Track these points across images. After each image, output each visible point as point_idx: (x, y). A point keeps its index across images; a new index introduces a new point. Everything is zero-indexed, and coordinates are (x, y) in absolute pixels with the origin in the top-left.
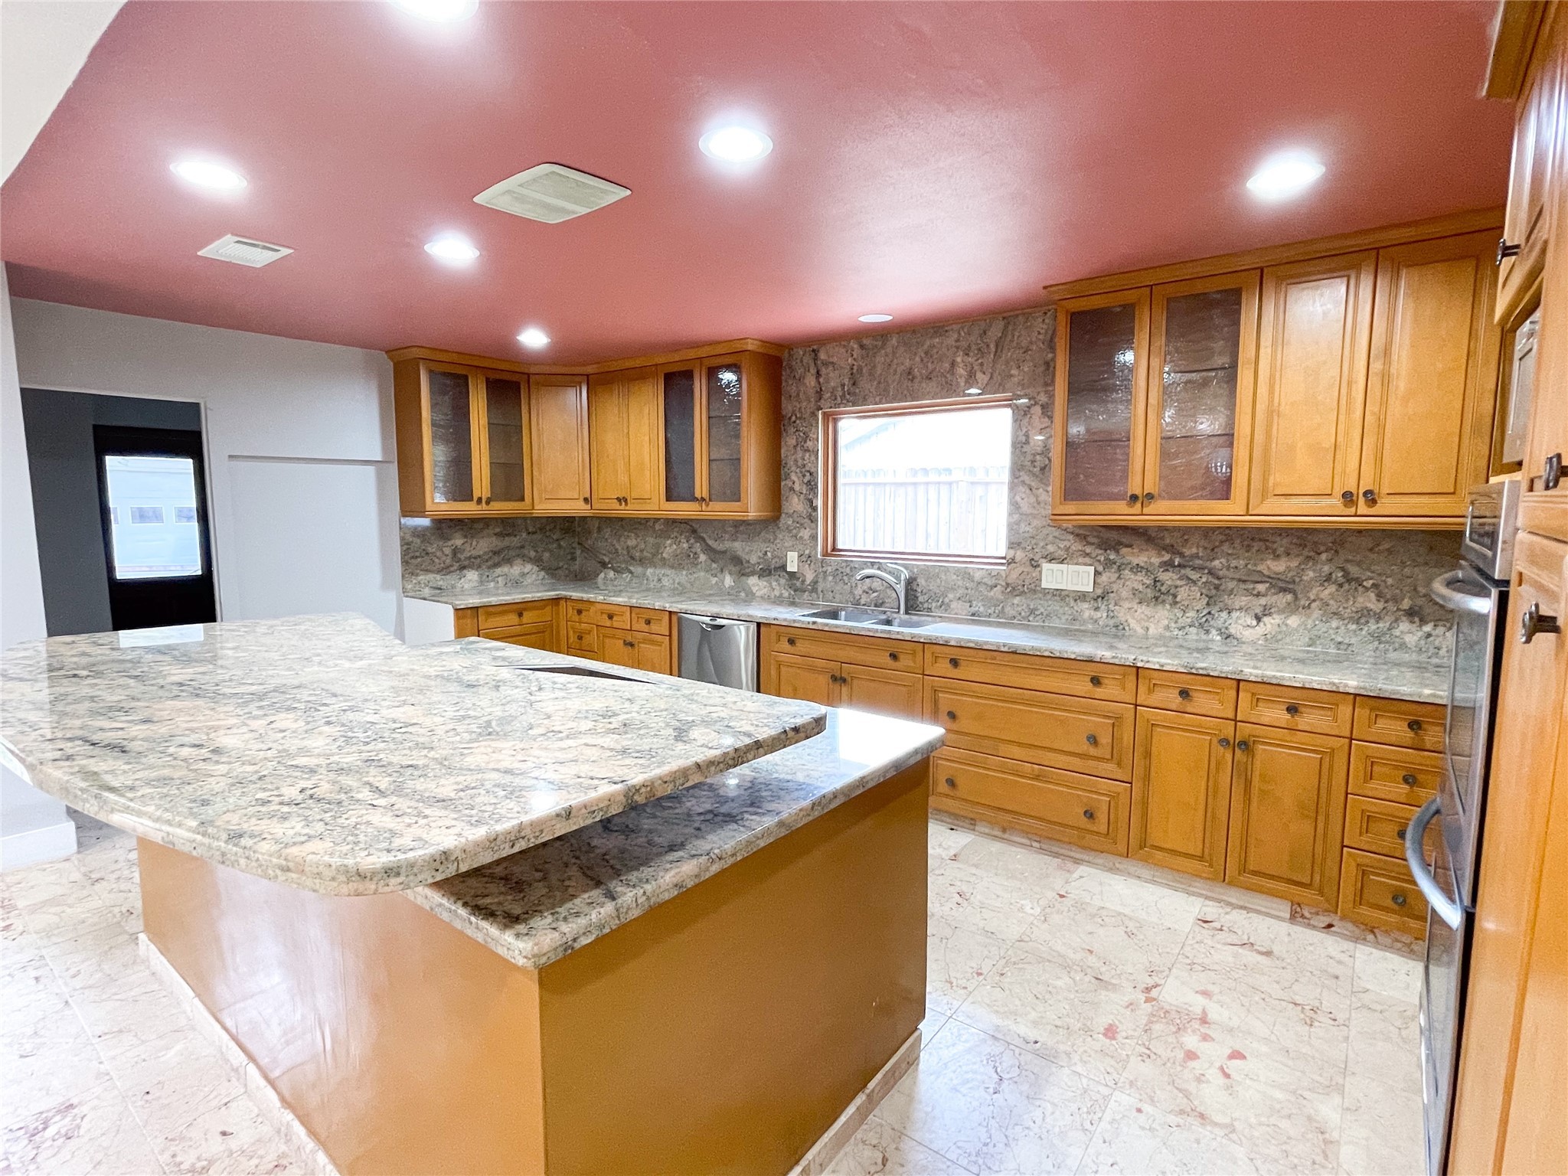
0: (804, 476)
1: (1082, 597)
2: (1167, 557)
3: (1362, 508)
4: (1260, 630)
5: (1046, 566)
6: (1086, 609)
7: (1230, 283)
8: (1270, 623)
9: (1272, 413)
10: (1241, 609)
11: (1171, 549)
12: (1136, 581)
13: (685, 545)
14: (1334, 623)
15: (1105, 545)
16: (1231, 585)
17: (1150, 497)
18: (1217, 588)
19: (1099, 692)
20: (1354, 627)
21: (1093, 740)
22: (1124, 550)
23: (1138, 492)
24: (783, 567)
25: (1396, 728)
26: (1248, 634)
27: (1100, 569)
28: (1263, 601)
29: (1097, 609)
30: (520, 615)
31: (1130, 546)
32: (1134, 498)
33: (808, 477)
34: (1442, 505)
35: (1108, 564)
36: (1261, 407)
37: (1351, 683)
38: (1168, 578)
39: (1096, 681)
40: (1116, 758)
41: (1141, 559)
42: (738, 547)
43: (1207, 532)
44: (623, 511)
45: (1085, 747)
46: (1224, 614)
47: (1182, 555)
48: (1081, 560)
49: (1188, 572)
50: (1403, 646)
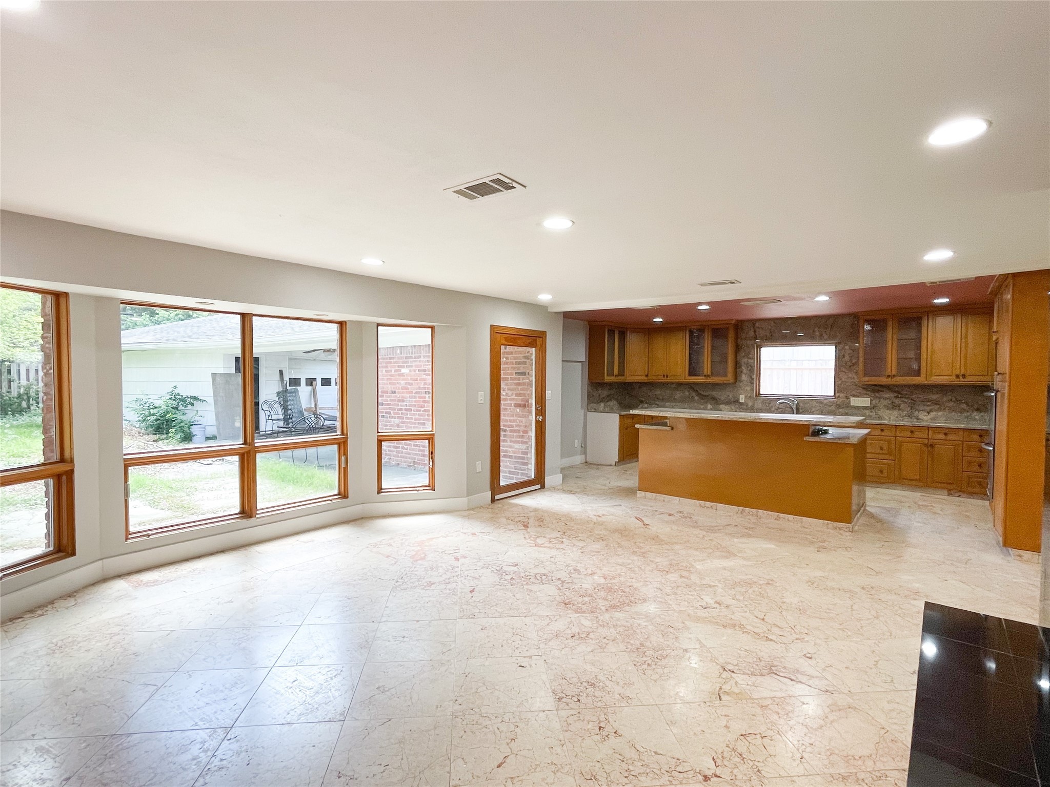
0: (748, 367)
1: (865, 408)
2: (896, 395)
3: (961, 379)
4: (929, 417)
5: (852, 399)
6: (867, 412)
7: (919, 315)
8: (933, 414)
9: (933, 352)
10: (922, 410)
11: (898, 392)
12: (885, 402)
13: (687, 393)
14: (954, 413)
15: (873, 391)
16: (919, 403)
17: (894, 376)
18: (914, 404)
19: (883, 434)
20: (960, 414)
21: (882, 449)
22: (881, 393)
23: (890, 374)
24: (738, 401)
25: (975, 437)
26: (925, 418)
27: (872, 399)
28: (930, 408)
29: (872, 412)
30: (633, 419)
31: (883, 391)
32: (889, 376)
33: (750, 368)
34: (984, 378)
35: (875, 398)
36: (929, 350)
37: (962, 426)
38: (897, 401)
39: (882, 430)
40: (890, 453)
41: (887, 396)
42: (714, 393)
43: (909, 386)
44: (665, 380)
45: (879, 451)
46: (917, 412)
47: (902, 394)
48: (865, 396)
49: (904, 399)
50: (975, 420)
